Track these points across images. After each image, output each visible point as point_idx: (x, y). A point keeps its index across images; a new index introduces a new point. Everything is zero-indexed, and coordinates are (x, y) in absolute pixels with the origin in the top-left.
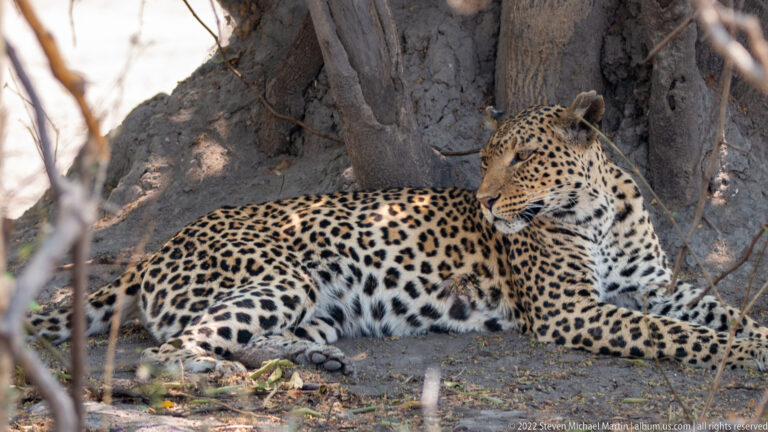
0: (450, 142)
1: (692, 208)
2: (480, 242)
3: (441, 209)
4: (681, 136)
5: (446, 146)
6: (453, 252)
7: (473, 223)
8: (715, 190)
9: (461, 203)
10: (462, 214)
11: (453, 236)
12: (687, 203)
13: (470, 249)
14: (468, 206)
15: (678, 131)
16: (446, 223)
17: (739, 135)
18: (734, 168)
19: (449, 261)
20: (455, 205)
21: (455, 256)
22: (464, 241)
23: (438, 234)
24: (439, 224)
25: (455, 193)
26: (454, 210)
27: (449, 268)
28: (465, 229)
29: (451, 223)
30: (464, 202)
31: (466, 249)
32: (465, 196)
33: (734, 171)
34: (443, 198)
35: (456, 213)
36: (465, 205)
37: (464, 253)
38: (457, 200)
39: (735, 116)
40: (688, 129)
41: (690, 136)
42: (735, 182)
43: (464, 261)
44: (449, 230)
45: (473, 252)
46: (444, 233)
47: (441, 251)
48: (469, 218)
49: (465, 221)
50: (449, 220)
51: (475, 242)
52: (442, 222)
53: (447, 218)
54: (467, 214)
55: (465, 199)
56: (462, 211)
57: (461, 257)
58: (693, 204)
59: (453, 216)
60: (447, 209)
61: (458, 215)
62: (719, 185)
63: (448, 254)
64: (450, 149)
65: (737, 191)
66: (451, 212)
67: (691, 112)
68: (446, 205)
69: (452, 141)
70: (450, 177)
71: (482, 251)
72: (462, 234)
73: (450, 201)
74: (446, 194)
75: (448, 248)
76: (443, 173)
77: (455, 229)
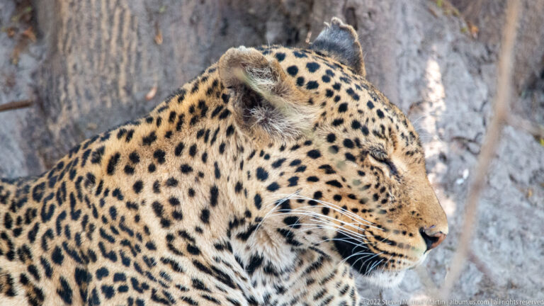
7: (11, 244)
13: (6, 287)
14: (3, 209)
17: (466, 74)
18: (459, 133)
33: (458, 139)
48: (3, 236)
51: (15, 277)
62: (434, 163)
71: (28, 295)
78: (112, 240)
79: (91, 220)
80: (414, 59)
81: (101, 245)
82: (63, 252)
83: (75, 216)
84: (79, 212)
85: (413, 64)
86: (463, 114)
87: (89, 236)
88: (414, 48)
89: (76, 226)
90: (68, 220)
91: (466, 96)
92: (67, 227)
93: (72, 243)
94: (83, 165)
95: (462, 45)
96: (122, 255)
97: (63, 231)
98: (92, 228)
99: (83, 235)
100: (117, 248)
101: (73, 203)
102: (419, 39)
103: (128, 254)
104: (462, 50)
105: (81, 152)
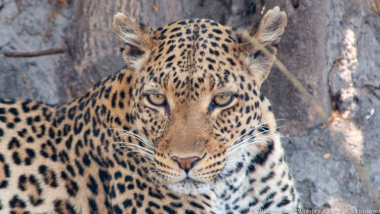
0: (13, 39)
1: (316, 131)
2: (64, 176)
3: (11, 126)
4: (305, 40)
5: (8, 44)
6: (28, 184)
7: (54, 149)
8: (344, 110)
9: (37, 119)
10: (39, 136)
11: (28, 162)
12: (310, 125)
13: (51, 181)
14: (48, 125)
15: (301, 35)
16: (18, 145)
17: (374, 40)
18: (368, 82)
19: (24, 196)
20: (29, 121)
21: (31, 189)
22: (43, 169)
23: (9, 160)
24: (10, 146)
25: (30, 105)
26: (29, 128)
27: (23, 205)
28: (45, 155)
29: (25, 145)
30: (43, 118)
31: (46, 181)
32: (45, 110)
33: (368, 86)
34: (14, 111)
35: (30, 133)
36: (43, 121)
37: (43, 185)
38: (33, 114)
39: (368, 16)
40: (314, 33)
41: (315, 41)
42: (370, 101)
43: (43, 197)
44: (23, 155)
45: (54, 185)
46: (16, 159)
47: (13, 181)
48: (49, 143)
49: (43, 146)
50: (22, 140)
51: (58, 173)
52: (14, 143)
53: (19, 138)
54: (46, 137)
55: (44, 114)
56: (39, 131)
57: (40, 191)
58: (317, 127)
59: (26, 136)
60: (20, 126)
61: (34, 135)
62: (349, 103)
63: (22, 188)
64: (13, 48)
65: (372, 112)
66: (25, 131)
67: (317, 11)
68: (17, 120)
69: (16, 37)
70: (16, 84)
71: (67, 186)
72: (39, 160)
73: (23, 116)
74: (18, 106)
75: (22, 179)
76: (7, 79)
77: (31, 153)
78: (121, 154)
79: (107, 137)
80: (338, 28)
81: (115, 155)
82: (90, 158)
83: (96, 133)
84: (99, 130)
85: (336, 31)
86: (371, 69)
87: (106, 148)
88: (338, 20)
89: (97, 141)
90: (91, 136)
91: (374, 56)
92: (91, 141)
93: (95, 152)
94: (100, 97)
95: (371, 19)
96: (129, 163)
97: (89, 143)
98: (107, 142)
99: (102, 147)
100: (125, 158)
101: (95, 124)
102: (341, 14)
103: (133, 163)
104: (371, 23)
105: (101, 87)
